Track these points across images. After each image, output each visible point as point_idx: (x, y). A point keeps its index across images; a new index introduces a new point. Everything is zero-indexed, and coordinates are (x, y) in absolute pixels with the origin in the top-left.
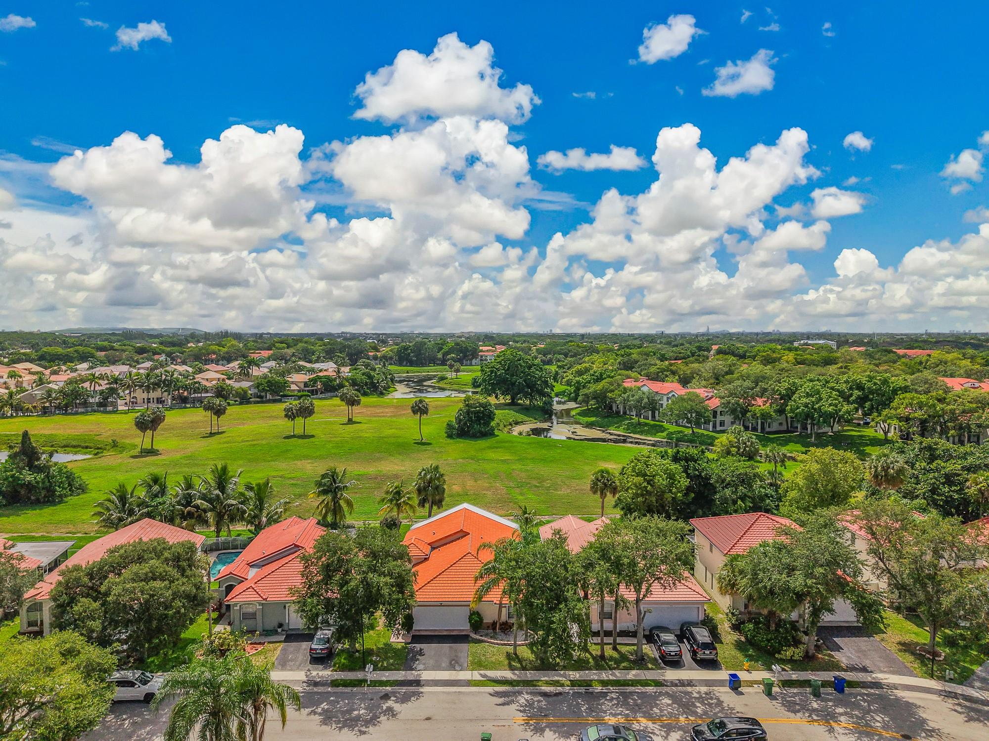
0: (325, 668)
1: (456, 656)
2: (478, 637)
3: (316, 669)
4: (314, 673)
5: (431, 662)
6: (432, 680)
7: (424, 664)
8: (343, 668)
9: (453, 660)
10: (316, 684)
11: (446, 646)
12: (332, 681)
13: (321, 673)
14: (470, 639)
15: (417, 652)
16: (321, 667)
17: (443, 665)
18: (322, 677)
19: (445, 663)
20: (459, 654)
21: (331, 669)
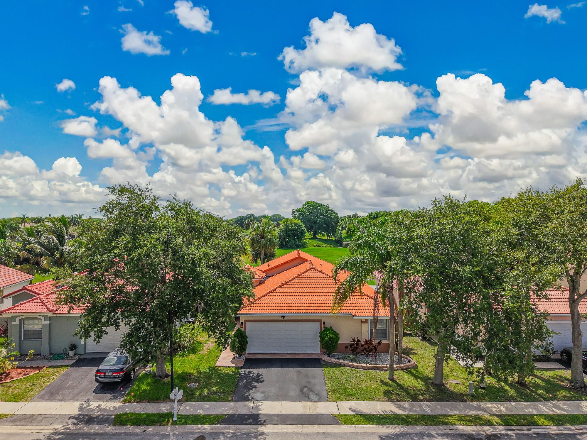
0: (115, 398)
1: (309, 383)
2: (333, 360)
3: (100, 400)
4: (94, 405)
5: (273, 390)
6: (277, 415)
7: (263, 392)
8: (141, 398)
9: (305, 387)
10: (89, 420)
11: (292, 372)
12: (118, 416)
13: (104, 405)
14: (323, 363)
15: (253, 378)
16: (110, 396)
17: (292, 393)
18: (105, 410)
19: (294, 391)
20: (312, 381)
21: (123, 399)
